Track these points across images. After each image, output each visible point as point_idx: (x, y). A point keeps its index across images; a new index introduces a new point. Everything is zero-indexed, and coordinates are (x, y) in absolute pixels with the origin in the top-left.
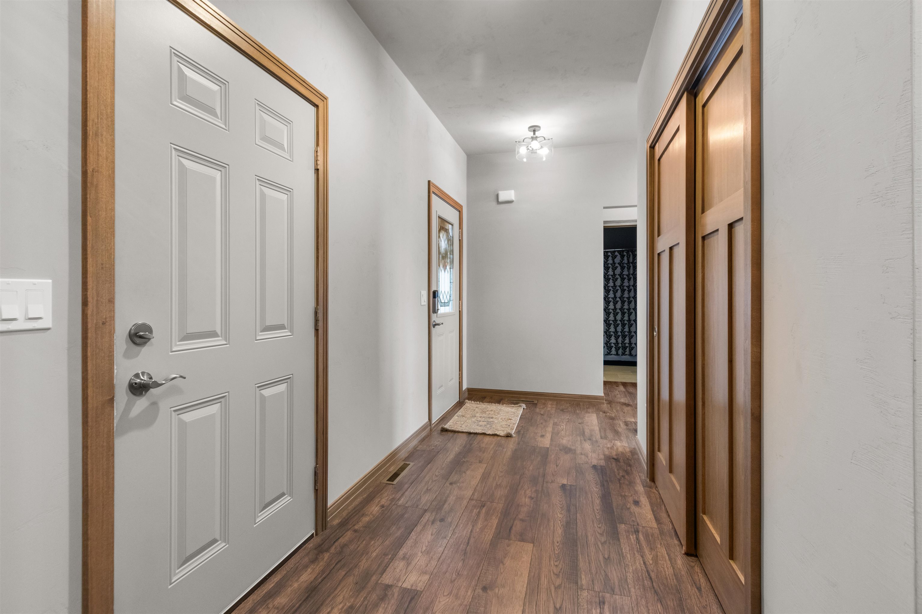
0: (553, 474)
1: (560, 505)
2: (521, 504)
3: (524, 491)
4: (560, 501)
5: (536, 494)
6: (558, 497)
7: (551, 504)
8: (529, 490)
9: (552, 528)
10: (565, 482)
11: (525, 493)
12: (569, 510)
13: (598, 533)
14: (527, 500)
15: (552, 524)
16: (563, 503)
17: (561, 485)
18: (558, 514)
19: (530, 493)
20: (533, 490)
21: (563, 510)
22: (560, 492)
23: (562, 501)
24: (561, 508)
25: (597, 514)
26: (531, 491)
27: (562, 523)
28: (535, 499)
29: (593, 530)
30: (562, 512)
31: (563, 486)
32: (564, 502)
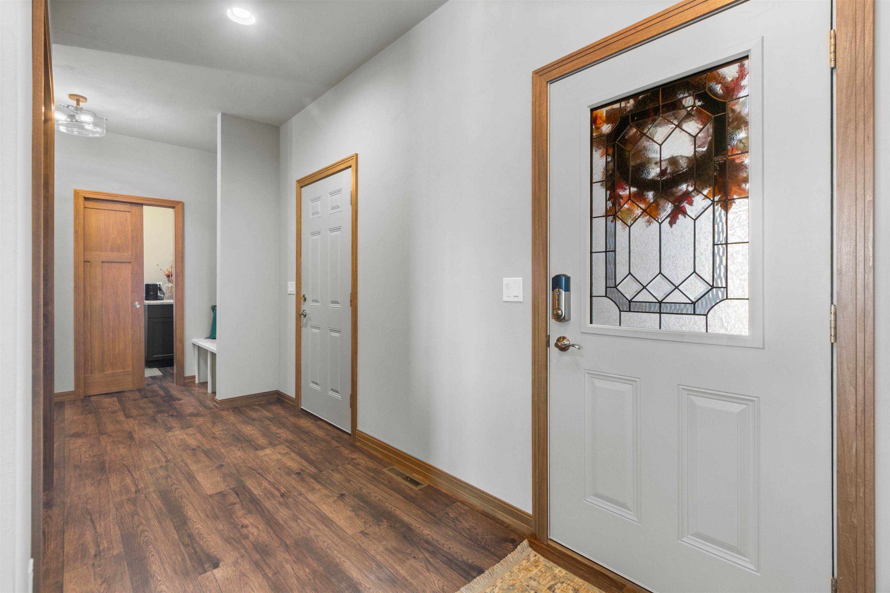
0: (244, 575)
1: (204, 536)
2: (250, 515)
3: (260, 528)
4: (206, 541)
5: (243, 533)
6: (213, 544)
7: (216, 532)
8: (256, 534)
9: (199, 512)
10: (218, 573)
11: (257, 527)
12: (190, 536)
13: (147, 531)
14: (246, 522)
15: (201, 515)
16: (202, 540)
17: (221, 564)
18: (200, 527)
19: (251, 531)
20: (251, 536)
21: (198, 533)
22: (215, 553)
23: (205, 543)
24: (201, 534)
25: (152, 550)
26: (252, 534)
27: (191, 520)
28: (240, 528)
29: (154, 531)
30: (197, 531)
31: (216, 565)
32: (201, 543)
